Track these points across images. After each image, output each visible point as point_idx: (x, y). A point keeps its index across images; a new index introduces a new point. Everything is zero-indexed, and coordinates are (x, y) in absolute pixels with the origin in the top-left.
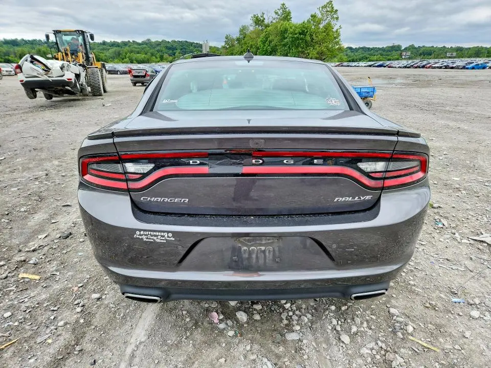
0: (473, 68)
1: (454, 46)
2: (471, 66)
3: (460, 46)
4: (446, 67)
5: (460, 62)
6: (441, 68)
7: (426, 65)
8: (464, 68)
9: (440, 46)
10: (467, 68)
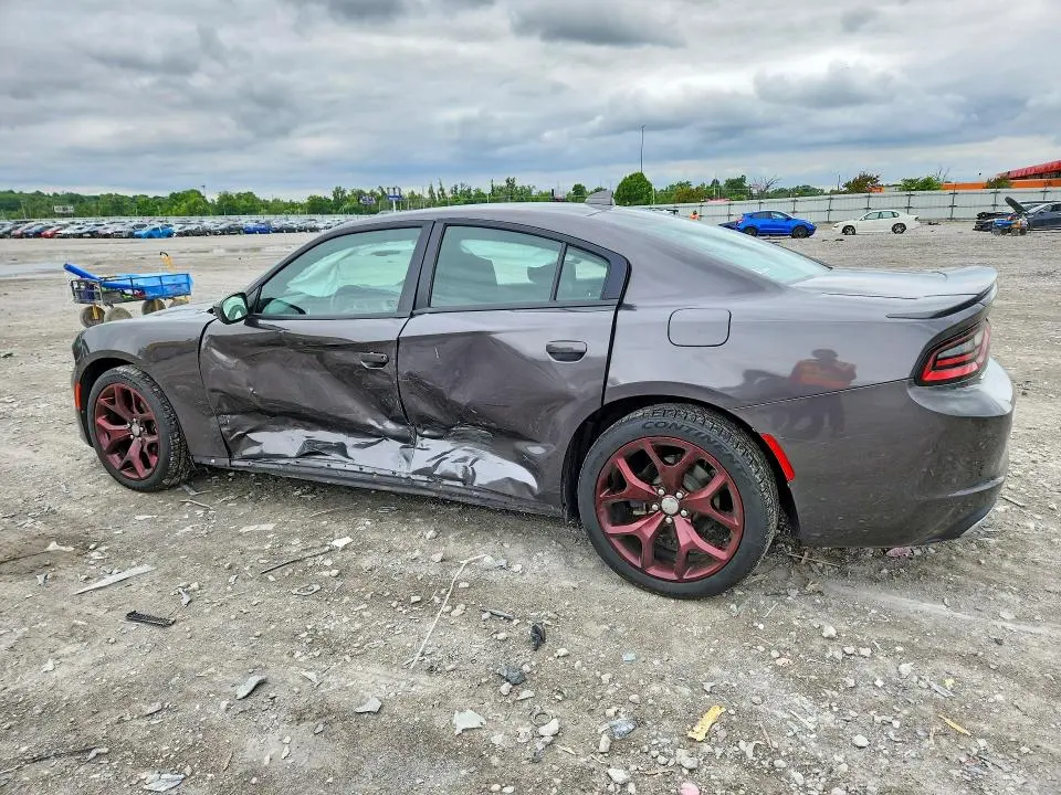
0: (150, 236)
1: (60, 193)
2: (144, 231)
3: (75, 192)
4: (94, 235)
5: (110, 224)
6: (80, 236)
7: (42, 230)
8: (131, 235)
9: (30, 190)
10: (139, 237)
